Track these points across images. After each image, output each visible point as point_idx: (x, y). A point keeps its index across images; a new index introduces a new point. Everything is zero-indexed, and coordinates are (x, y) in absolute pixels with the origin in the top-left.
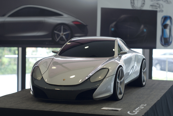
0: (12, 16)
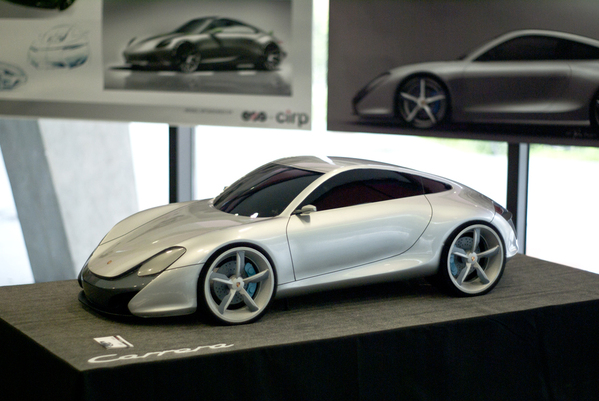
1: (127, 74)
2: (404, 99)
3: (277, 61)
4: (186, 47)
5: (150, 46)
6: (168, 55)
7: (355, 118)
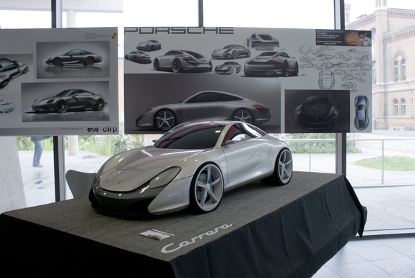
0: (189, 102)
1: (34, 114)
2: (157, 120)
3: (103, 106)
4: (62, 102)
5: (44, 103)
6: (53, 106)
7: (137, 128)
